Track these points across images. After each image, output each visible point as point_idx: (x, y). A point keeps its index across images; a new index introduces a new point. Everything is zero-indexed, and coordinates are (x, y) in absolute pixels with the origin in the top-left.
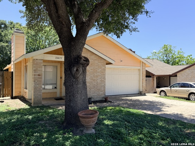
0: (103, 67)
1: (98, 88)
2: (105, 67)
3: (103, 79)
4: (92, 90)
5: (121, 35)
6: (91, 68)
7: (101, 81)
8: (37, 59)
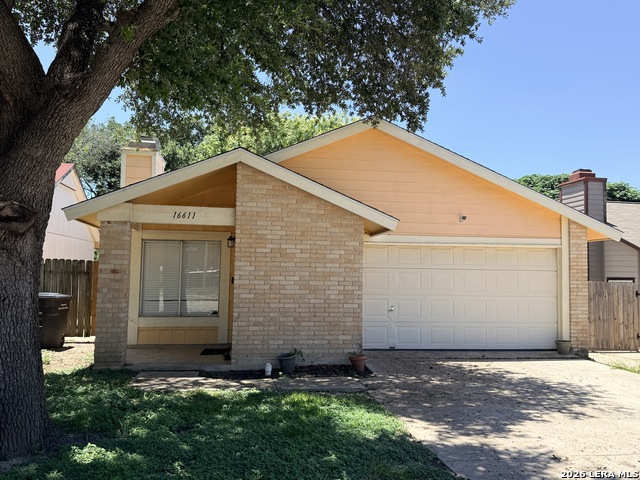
0: (352, 243)
1: (328, 319)
2: (361, 244)
3: (350, 288)
4: (304, 324)
5: (424, 119)
6: (303, 247)
7: (345, 292)
8: (109, 222)
